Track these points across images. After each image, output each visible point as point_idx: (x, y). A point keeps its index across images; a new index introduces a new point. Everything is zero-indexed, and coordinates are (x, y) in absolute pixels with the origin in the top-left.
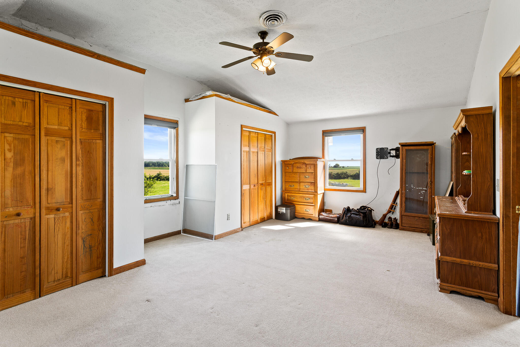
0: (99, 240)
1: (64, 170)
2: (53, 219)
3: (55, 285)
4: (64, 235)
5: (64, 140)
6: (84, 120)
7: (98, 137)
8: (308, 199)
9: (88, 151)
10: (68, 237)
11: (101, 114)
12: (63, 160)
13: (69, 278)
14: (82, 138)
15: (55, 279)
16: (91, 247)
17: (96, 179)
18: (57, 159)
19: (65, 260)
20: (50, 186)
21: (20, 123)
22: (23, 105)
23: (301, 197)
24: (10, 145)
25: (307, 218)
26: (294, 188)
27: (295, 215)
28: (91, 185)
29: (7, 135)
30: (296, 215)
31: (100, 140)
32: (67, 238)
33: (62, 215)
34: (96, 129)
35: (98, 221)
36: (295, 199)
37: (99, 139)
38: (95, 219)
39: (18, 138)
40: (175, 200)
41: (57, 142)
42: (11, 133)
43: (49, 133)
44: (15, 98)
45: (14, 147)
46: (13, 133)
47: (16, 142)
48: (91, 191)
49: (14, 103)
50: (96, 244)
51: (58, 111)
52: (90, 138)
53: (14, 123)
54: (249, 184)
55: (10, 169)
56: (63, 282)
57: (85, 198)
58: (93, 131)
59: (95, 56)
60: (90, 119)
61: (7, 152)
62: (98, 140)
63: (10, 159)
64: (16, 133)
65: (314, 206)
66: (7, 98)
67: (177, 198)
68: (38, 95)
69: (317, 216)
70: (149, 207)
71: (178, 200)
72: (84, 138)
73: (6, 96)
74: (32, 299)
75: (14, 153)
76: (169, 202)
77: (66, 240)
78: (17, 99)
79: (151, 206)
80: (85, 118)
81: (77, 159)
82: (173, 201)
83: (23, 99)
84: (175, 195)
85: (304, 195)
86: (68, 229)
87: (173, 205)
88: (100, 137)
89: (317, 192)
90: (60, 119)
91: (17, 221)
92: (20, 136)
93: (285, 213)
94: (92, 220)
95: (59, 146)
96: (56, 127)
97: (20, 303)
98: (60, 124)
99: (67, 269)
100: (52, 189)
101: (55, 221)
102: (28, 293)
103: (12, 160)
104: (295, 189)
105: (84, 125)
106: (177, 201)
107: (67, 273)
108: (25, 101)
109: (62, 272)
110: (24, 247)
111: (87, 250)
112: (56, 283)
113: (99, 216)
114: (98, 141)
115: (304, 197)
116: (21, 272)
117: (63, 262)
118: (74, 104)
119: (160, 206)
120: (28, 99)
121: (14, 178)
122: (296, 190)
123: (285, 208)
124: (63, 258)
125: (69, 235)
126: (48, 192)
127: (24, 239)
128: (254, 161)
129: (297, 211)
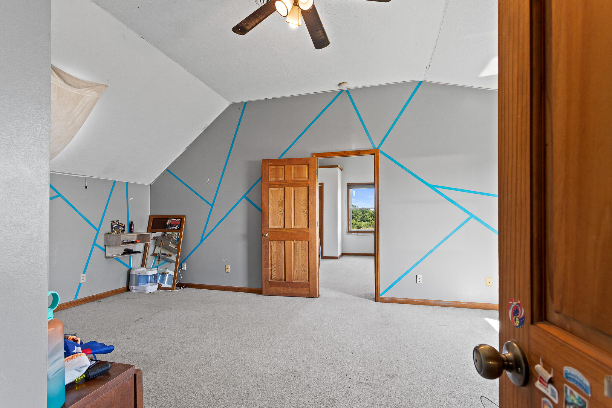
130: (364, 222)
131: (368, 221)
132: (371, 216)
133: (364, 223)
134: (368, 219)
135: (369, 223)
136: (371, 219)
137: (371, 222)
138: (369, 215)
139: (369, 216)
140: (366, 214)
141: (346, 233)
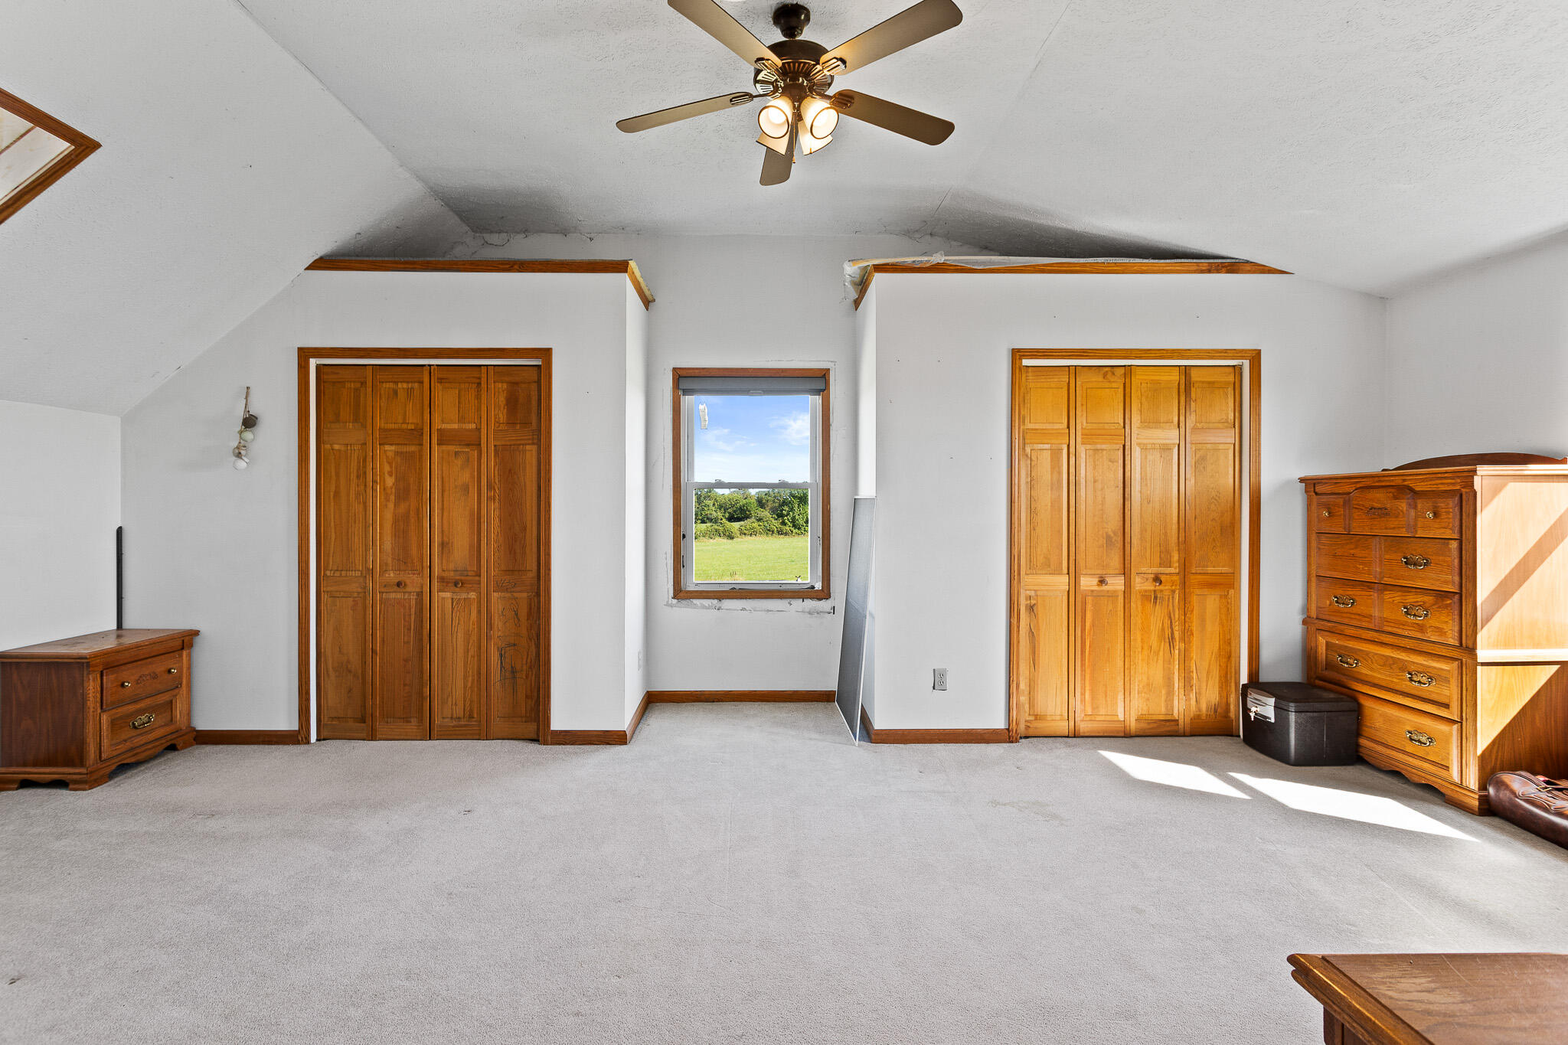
0: (529, 661)
1: (468, 508)
2: (450, 601)
3: (453, 727)
4: (468, 635)
5: (468, 450)
6: (502, 406)
7: (529, 439)
8: (1424, 680)
9: (510, 470)
10: (474, 641)
11: (534, 386)
12: (466, 489)
13: (475, 721)
14: (498, 443)
15: (452, 714)
16: (513, 671)
17: (525, 529)
18: (456, 487)
19: (469, 685)
20: (446, 539)
21: (404, 426)
22: (408, 393)
23: (1389, 663)
24: (390, 464)
25: (1416, 779)
26: (1354, 610)
27: (1358, 745)
28: (515, 541)
29: (387, 447)
30: (1361, 750)
31: (533, 444)
32: (471, 641)
33: (464, 596)
34: (526, 423)
35: (528, 619)
36: (1364, 670)
37: (530, 442)
38: (523, 612)
39: (402, 453)
40: (820, 599)
41: (456, 453)
42: (391, 444)
43: (445, 438)
44: (396, 383)
45: (396, 468)
46: (396, 444)
47: (399, 459)
48: (515, 553)
49: (395, 392)
50: (525, 667)
51: (459, 393)
52: (512, 443)
53: (396, 426)
54: (1068, 574)
55: (391, 505)
56: (465, 726)
57: (503, 567)
58: (518, 427)
59: (516, 267)
60: (512, 403)
61: (387, 476)
62: (529, 444)
63: (391, 488)
64: (398, 444)
65: (1454, 722)
66: (388, 385)
67: (825, 594)
68: (428, 371)
69: (1472, 781)
70: (735, 610)
71: (829, 601)
72: (503, 443)
73: (386, 382)
74: (419, 738)
75: (396, 479)
76: (797, 604)
77: (470, 644)
78: (400, 385)
79: (743, 609)
80: (504, 402)
81: (490, 487)
82: (810, 604)
83: (408, 382)
84: (818, 586)
85: (1402, 656)
86: (474, 624)
87: (810, 613)
88: (533, 439)
89: (1472, 650)
90: (461, 411)
91: (399, 596)
92: (405, 449)
93: (1273, 721)
94: (517, 615)
95: (459, 462)
96: (456, 426)
97: (402, 737)
98: (461, 420)
99: (471, 702)
100: (448, 543)
101: (452, 605)
102: (412, 727)
103: (394, 490)
104: (1360, 620)
105: (502, 416)
106: (824, 605)
107: (471, 711)
108: (410, 385)
109: (465, 706)
110: (408, 642)
111: (507, 674)
112: (455, 723)
113: (530, 609)
114: (528, 447)
115: (1403, 667)
116: (405, 685)
117: (465, 687)
118: (484, 376)
119: (768, 611)
120: (415, 382)
121: (396, 521)
122: (1365, 624)
123: (1272, 701)
124: (465, 677)
125: (474, 638)
126: (443, 549)
127: (408, 629)
128: (1099, 486)
129: (1366, 731)
130: (703, 522)
131: (715, 521)
132: (720, 507)
133: (704, 526)
134: (711, 514)
135: (716, 527)
136: (720, 515)
137: (721, 523)
138: (714, 505)
139: (713, 508)
140: (707, 502)
141: (668, 602)
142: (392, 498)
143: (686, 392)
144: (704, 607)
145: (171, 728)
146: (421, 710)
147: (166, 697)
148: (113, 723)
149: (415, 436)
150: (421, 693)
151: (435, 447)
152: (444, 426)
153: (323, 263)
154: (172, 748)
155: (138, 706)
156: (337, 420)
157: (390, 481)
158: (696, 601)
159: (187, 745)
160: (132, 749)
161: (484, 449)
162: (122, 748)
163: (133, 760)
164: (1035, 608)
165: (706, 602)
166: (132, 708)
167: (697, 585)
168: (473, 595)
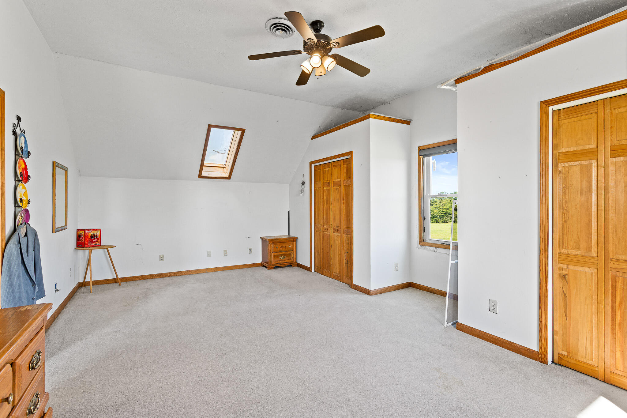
1: (339, 206)
2: (335, 236)
3: (336, 276)
5: (339, 188)
6: (345, 172)
9: (347, 194)
12: (338, 200)
13: (340, 275)
14: (344, 185)
15: (336, 272)
16: (348, 261)
17: (350, 213)
18: (336, 200)
20: (334, 216)
21: (327, 181)
22: (328, 171)
28: (348, 217)
29: (325, 188)
33: (338, 234)
34: (350, 177)
38: (350, 242)
41: (336, 189)
43: (334, 184)
45: (326, 194)
47: (326, 192)
48: (348, 221)
49: (326, 171)
51: (337, 169)
52: (347, 184)
55: (325, 206)
57: (345, 226)
58: (348, 179)
60: (347, 171)
68: (331, 164)
74: (330, 277)
77: (339, 250)
78: (326, 169)
79: (446, 254)
81: (343, 199)
86: (340, 244)
90: (337, 175)
91: (326, 233)
92: (327, 188)
94: (348, 242)
95: (337, 192)
96: (336, 180)
97: (327, 276)
98: (338, 178)
102: (329, 273)
103: (325, 201)
105: (345, 176)
107: (339, 272)
108: (328, 169)
109: (338, 270)
110: (328, 247)
111: (346, 262)
114: (350, 185)
116: (328, 260)
117: (338, 264)
118: (341, 163)
121: (326, 211)
124: (338, 261)
125: (340, 248)
126: (334, 219)
127: (328, 243)
141: (417, 246)
142: (325, 203)
143: (424, 156)
144: (430, 250)
145: (290, 261)
146: (330, 269)
147: (289, 253)
148: (274, 256)
149: (329, 184)
150: (330, 263)
151: (333, 187)
152: (334, 181)
153: (314, 137)
154: (291, 266)
155: (281, 253)
156: (317, 181)
157: (325, 198)
158: (428, 247)
159: (294, 266)
160: (279, 263)
161: (341, 187)
162: (277, 262)
163: (280, 266)
164: (567, 277)
165: (431, 248)
166: (279, 254)
167: (430, 240)
168: (340, 235)
